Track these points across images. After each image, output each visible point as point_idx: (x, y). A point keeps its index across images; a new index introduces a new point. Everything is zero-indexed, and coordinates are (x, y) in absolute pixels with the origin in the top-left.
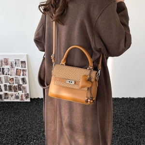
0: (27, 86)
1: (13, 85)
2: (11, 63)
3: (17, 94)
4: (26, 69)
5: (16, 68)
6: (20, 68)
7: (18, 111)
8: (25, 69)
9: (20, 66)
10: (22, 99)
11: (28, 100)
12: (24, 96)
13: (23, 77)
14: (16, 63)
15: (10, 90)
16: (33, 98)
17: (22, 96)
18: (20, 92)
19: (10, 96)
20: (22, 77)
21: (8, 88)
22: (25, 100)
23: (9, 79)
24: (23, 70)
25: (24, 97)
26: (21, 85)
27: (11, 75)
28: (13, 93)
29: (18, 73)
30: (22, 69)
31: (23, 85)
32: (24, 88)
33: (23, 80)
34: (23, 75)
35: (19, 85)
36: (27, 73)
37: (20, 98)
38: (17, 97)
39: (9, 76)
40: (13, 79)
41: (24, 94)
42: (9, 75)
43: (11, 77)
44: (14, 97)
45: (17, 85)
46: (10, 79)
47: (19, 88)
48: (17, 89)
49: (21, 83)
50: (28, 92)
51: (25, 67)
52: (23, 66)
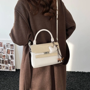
0: (14, 61)
1: (5, 60)
2: (4, 46)
3: (7, 66)
4: (14, 49)
5: (7, 48)
6: (10, 49)
7: (6, 77)
8: (13, 50)
9: (10, 47)
11: (14, 70)
12: (11, 67)
13: (12, 55)
14: (7, 46)
15: (3, 63)
16: (18, 69)
17: (10, 67)
18: (9, 65)
19: (2, 67)
21: (1, 61)
22: (13, 70)
23: (2, 56)
24: (12, 51)
25: (12, 68)
26: (10, 60)
27: (4, 53)
28: (5, 65)
29: (9, 52)
30: (11, 49)
31: (11, 60)
32: (12, 62)
33: (12, 57)
34: (12, 54)
36: (14, 52)
37: (9, 68)
38: (7, 68)
39: (3, 54)
40: (5, 56)
41: (11, 66)
42: (2, 53)
43: (4, 55)
44: (5, 67)
45: (7, 60)
46: (3, 56)
48: (7, 62)
49: (10, 58)
50: (14, 65)
51: (13, 48)
52: (12, 48)
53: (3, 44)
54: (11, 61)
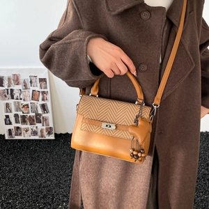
0: (49, 116)
1: (28, 115)
2: (24, 82)
3: (35, 129)
4: (48, 90)
5: (32, 88)
6: (38, 89)
7: (36, 155)
8: (45, 90)
9: (39, 85)
10: (42, 136)
11: (52, 137)
12: (45, 131)
13: (43, 102)
14: (31, 82)
17: (42, 131)
18: (39, 126)
19: (23, 132)
20: (41, 102)
21: (20, 119)
23: (21, 106)
24: (43, 93)
25: (45, 133)
26: (40, 115)
27: (24, 100)
28: (28, 126)
29: (36, 97)
30: (40, 90)
31: (43, 115)
32: (45, 119)
33: (44, 107)
34: (43, 100)
35: (38, 115)
36: (49, 96)
37: (39, 133)
38: (35, 133)
39: (22, 102)
40: (27, 105)
41: (44, 128)
42: (21, 99)
43: (25, 103)
44: (30, 132)
45: (34, 114)
46: (24, 106)
47: (38, 119)
48: (34, 121)
49: (40, 111)
50: (51, 125)
51: (46, 88)
52: (43, 86)
53: (21, 79)
54: (43, 118)
